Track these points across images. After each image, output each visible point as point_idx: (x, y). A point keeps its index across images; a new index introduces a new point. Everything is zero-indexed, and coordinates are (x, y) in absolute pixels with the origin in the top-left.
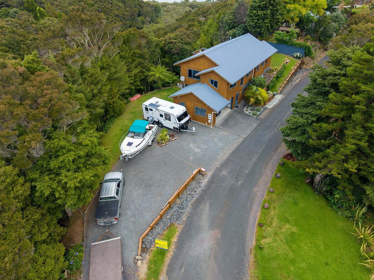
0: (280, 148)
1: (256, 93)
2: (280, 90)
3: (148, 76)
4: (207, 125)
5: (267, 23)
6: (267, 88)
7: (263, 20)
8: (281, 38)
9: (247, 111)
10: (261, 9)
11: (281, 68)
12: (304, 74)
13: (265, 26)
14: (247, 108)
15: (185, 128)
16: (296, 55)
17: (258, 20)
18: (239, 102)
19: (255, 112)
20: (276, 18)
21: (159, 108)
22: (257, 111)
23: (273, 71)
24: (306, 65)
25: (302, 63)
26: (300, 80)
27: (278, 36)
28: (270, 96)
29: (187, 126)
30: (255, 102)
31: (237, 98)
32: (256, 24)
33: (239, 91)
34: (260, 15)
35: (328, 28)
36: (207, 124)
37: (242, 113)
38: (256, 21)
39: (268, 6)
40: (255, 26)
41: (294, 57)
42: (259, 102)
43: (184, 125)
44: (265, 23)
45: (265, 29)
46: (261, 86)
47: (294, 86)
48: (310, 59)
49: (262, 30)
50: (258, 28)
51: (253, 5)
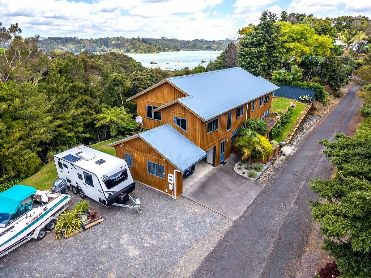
0: (307, 249)
1: (252, 141)
2: (289, 140)
3: (97, 120)
4: (168, 193)
5: (263, 62)
6: (269, 136)
7: (258, 59)
8: (281, 77)
9: (240, 170)
10: (254, 46)
11: (287, 112)
12: (318, 121)
13: (261, 65)
14: (240, 165)
15: (122, 199)
16: (304, 98)
17: (251, 58)
18: (227, 156)
19: (253, 171)
20: (274, 56)
21: (77, 163)
22: (256, 169)
23: (276, 114)
24: (318, 111)
25: (313, 109)
26: (314, 128)
27: (278, 75)
28: (275, 148)
29: (127, 196)
30: (252, 156)
31: (222, 150)
32: (249, 64)
33: (226, 138)
34: (254, 53)
35: (338, 71)
36: (167, 191)
37: (230, 172)
38: (249, 59)
39: (262, 42)
40: (248, 65)
41: (301, 100)
42: (258, 155)
43: (120, 195)
44: (261, 62)
45: (260, 69)
46: (261, 131)
47: (308, 136)
48: (322, 105)
49: (257, 70)
50: (253, 68)
51: (245, 43)
